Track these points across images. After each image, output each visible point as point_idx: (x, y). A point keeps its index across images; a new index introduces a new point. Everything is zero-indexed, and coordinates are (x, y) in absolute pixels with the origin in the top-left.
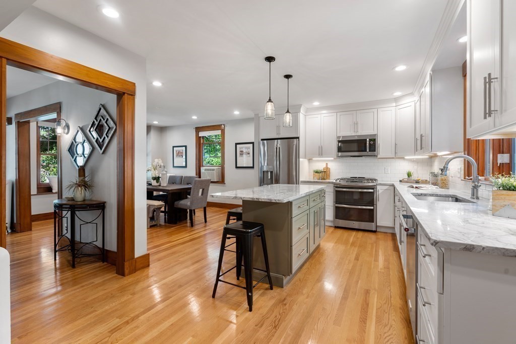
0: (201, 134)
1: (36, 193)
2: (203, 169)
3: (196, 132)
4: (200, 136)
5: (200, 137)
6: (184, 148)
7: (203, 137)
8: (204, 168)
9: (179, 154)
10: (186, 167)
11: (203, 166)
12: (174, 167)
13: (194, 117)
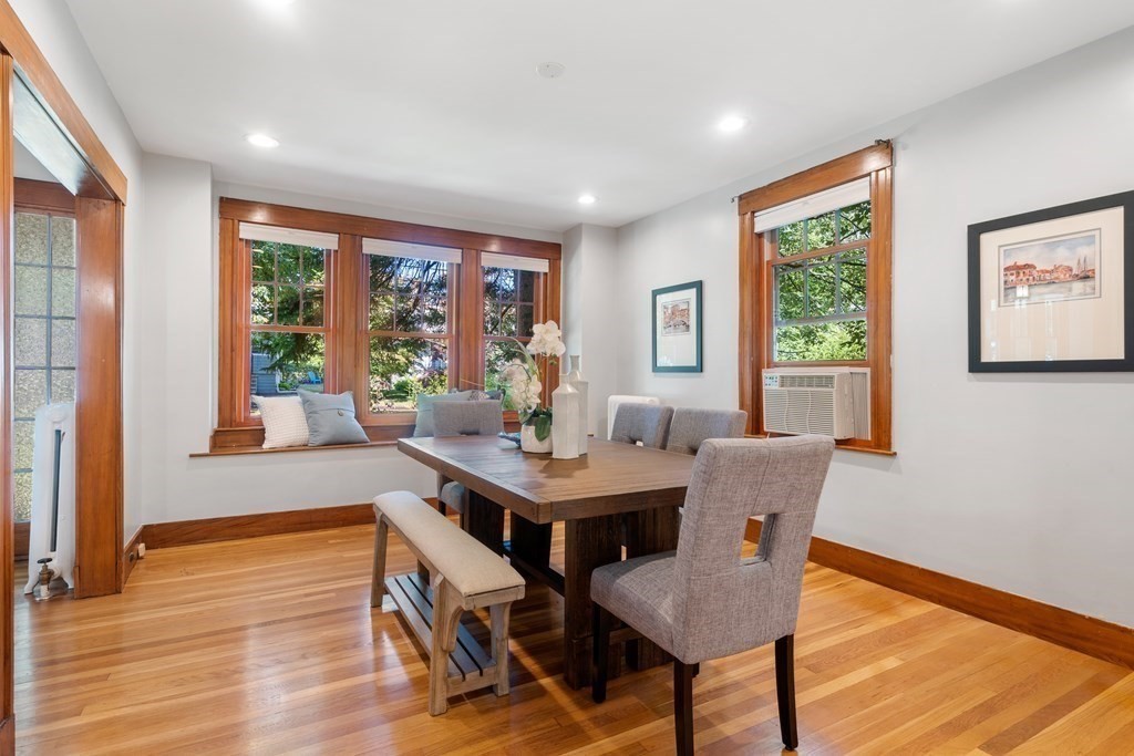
0: (765, 221)
1: (207, 451)
2: (771, 381)
3: (742, 214)
4: (757, 230)
5: (760, 235)
6: (692, 293)
7: (773, 232)
8: (778, 372)
9: (677, 320)
10: (699, 368)
11: (771, 365)
12: (656, 368)
13: (731, 124)
